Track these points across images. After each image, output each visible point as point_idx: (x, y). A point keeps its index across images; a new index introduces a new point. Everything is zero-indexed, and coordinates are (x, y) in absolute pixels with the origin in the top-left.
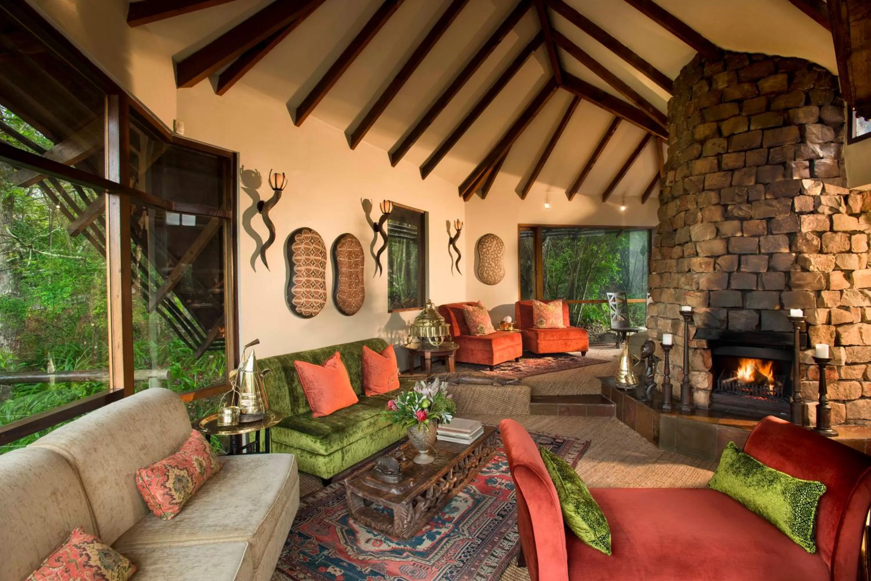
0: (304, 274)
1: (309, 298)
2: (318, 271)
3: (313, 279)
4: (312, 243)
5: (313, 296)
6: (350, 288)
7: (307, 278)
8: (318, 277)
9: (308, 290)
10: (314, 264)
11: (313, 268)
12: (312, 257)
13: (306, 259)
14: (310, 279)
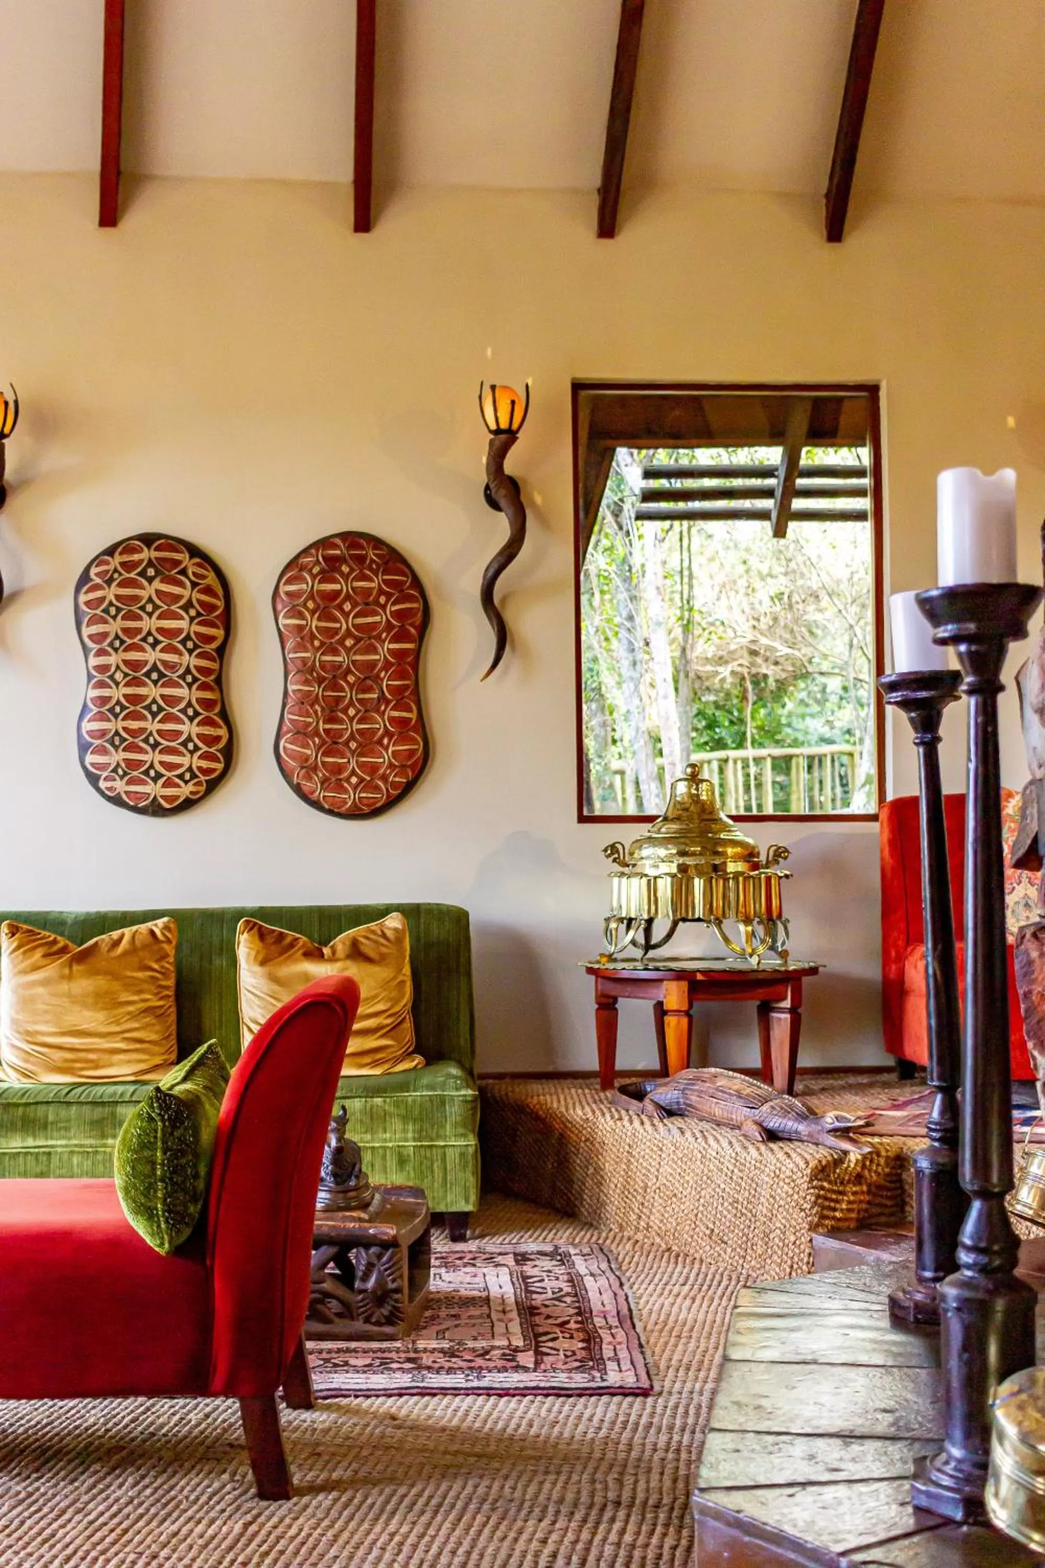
0: (119, 676)
1: (141, 751)
2: (172, 667)
3: (151, 691)
4: (150, 580)
5: (155, 746)
6: (332, 719)
7: (129, 691)
8: (176, 685)
9: (134, 725)
10: (157, 642)
11: (151, 656)
12: (148, 624)
13: (126, 631)
14: (142, 691)
